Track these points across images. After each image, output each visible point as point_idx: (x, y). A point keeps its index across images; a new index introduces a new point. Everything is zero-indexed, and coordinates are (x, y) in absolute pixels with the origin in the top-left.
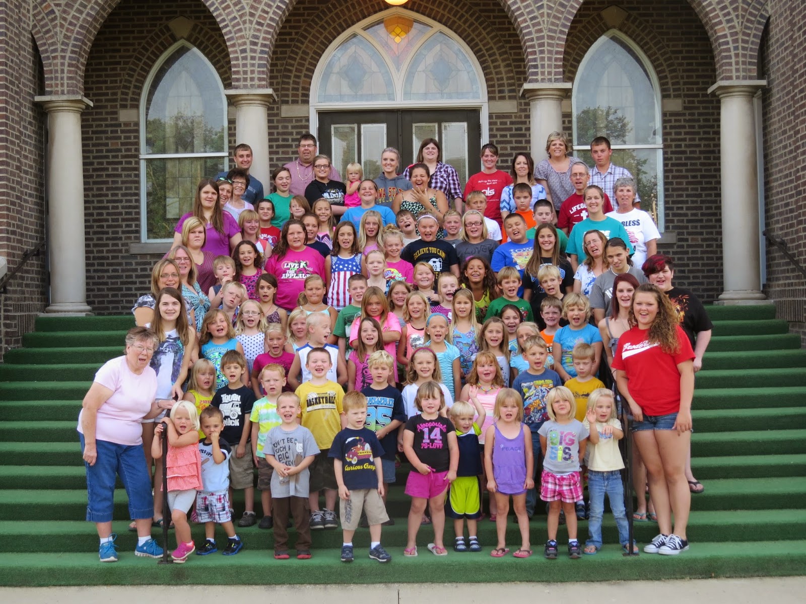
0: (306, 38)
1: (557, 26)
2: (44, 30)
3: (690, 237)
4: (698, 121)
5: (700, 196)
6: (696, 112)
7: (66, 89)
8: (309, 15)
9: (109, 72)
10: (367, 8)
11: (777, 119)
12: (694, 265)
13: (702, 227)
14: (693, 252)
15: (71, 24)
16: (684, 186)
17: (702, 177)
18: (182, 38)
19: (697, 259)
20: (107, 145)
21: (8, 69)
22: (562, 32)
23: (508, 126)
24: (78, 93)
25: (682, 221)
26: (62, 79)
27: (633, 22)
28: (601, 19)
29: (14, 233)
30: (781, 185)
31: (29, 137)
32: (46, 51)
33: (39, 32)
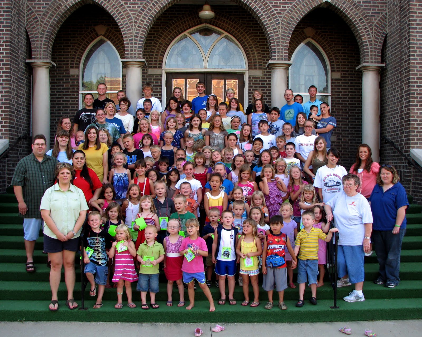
0: (161, 36)
1: (286, 33)
2: (32, 27)
3: (343, 138)
4: (348, 83)
5: (348, 119)
6: (347, 79)
7: (42, 56)
8: (163, 25)
9: (65, 51)
10: (192, 23)
11: (390, 83)
12: (344, 151)
13: (348, 134)
14: (344, 145)
15: (45, 24)
16: (341, 114)
17: (349, 110)
18: (101, 35)
19: (346, 149)
20: (63, 86)
21: (12, 45)
22: (288, 36)
23: (258, 82)
24: (48, 59)
25: (339, 130)
26: (40, 51)
27: (319, 35)
28: (304, 33)
29: (13, 127)
30: (392, 115)
31: (23, 80)
32: (33, 37)
33: (29, 28)
